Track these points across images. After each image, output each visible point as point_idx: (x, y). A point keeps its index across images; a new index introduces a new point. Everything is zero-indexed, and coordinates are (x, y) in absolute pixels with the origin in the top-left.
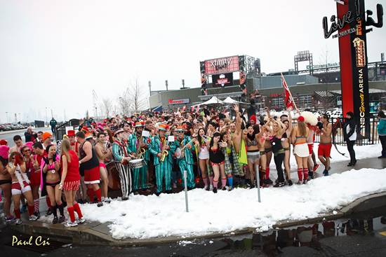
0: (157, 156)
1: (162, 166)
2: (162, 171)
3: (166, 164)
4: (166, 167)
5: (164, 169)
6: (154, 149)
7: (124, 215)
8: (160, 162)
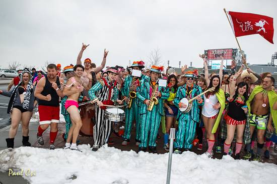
0: (144, 102)
1: (149, 116)
2: (148, 122)
3: (154, 114)
4: (153, 118)
5: (151, 120)
6: (142, 94)
7: (74, 177)
8: (147, 110)
